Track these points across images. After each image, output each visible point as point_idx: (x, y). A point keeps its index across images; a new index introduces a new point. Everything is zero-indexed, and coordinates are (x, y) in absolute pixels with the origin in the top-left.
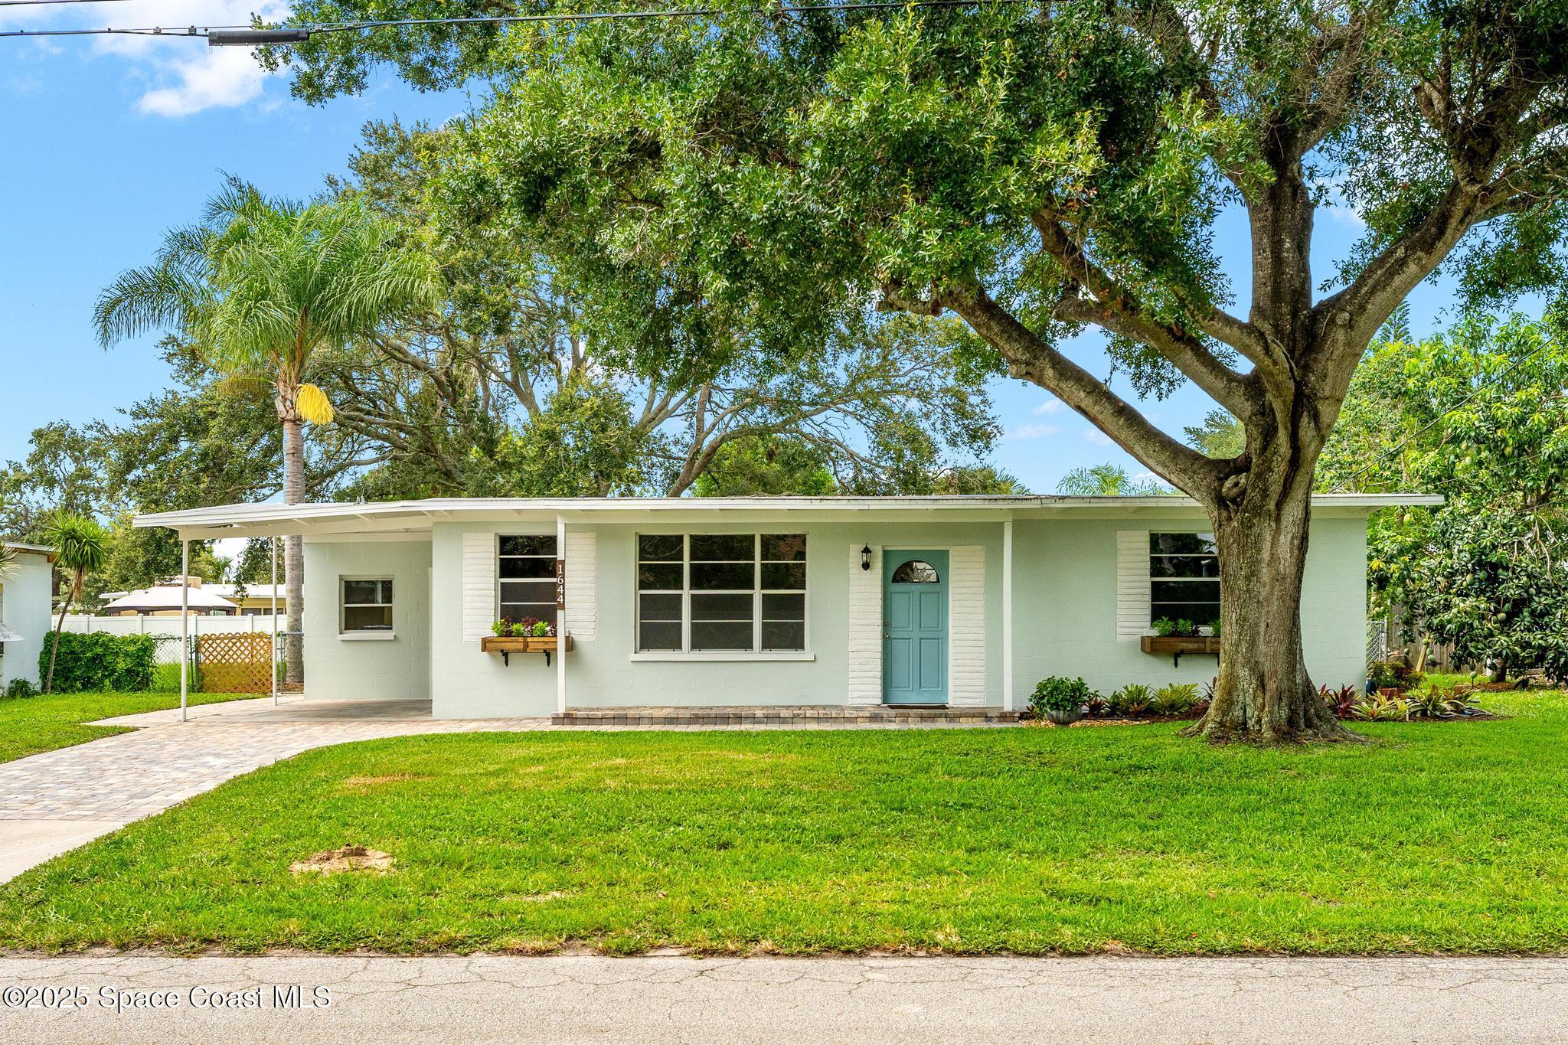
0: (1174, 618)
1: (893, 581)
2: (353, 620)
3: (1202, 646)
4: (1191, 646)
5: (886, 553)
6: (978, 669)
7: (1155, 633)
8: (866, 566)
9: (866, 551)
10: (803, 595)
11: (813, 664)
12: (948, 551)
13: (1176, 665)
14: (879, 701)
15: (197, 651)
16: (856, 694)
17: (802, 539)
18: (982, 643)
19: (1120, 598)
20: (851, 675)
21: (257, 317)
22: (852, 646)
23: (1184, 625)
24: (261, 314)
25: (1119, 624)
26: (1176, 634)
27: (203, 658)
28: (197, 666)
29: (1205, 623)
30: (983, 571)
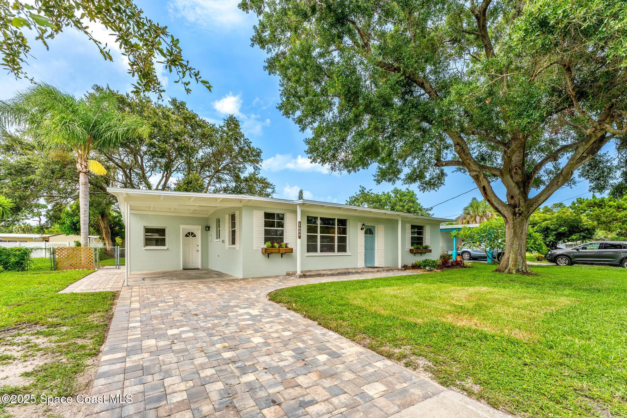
2: (148, 242)
6: (383, 257)
8: (362, 229)
9: (363, 225)
10: (346, 237)
11: (348, 256)
14: (364, 266)
15: (53, 254)
16: (360, 264)
17: (346, 220)
18: (384, 250)
19: (406, 240)
20: (358, 259)
21: (69, 127)
22: (359, 251)
24: (71, 126)
27: (57, 257)
28: (54, 260)
30: (384, 232)
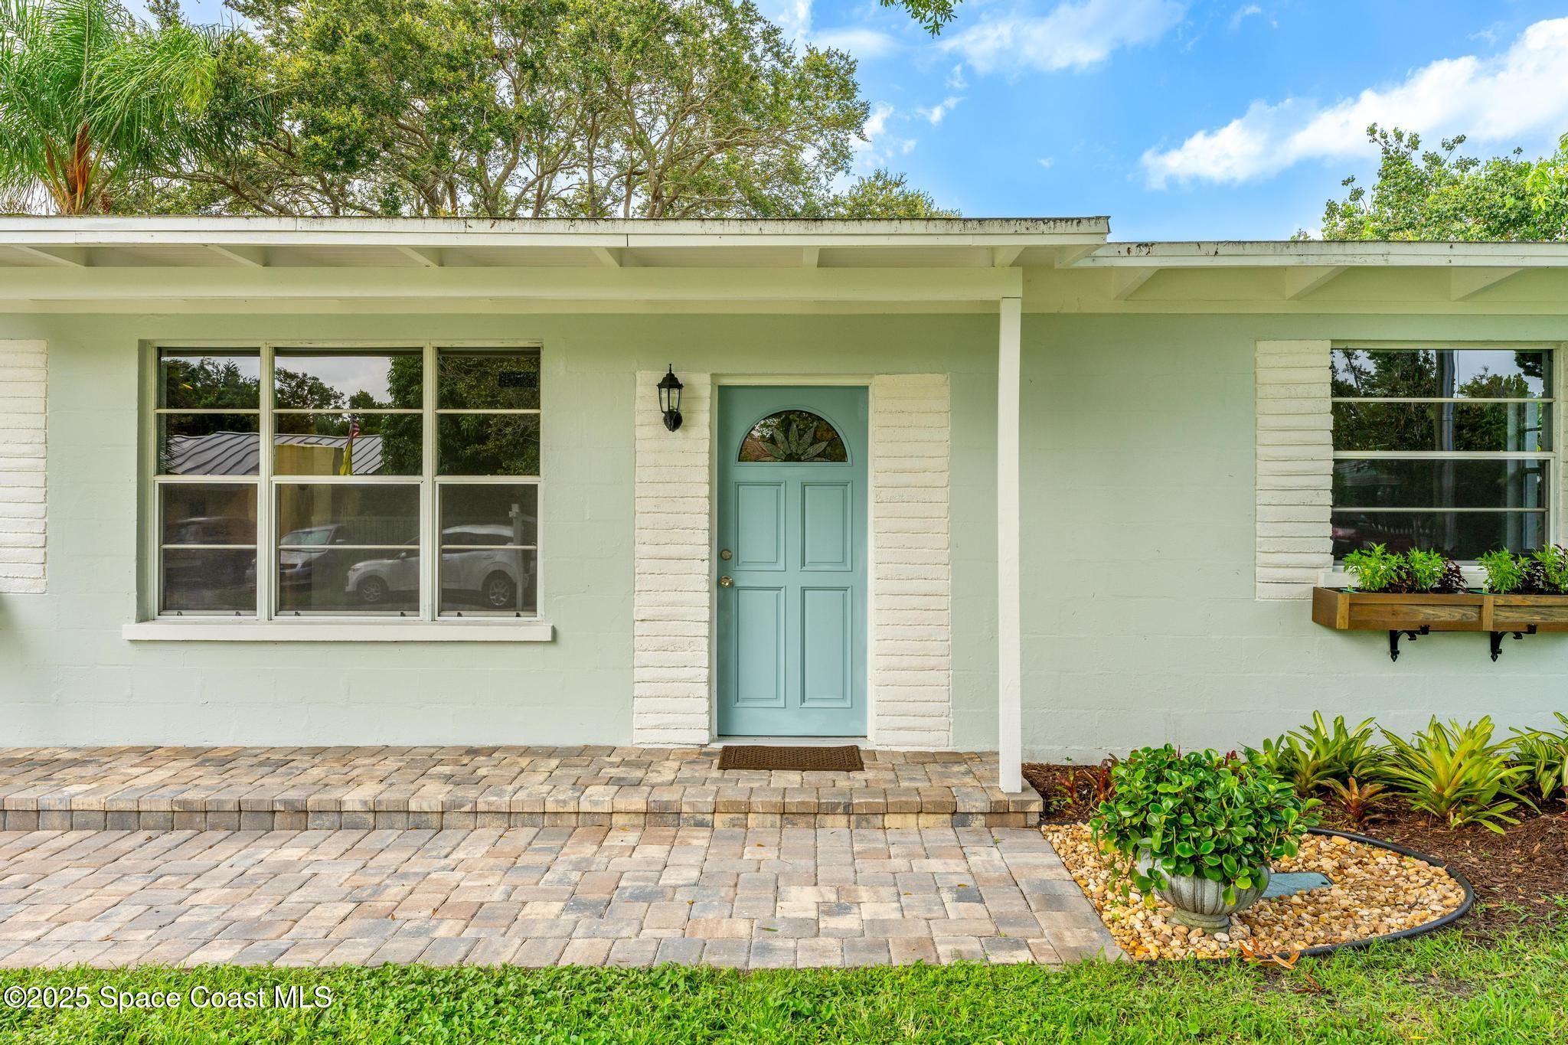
0: (1397, 545)
1: (741, 458)
3: (1472, 614)
4: (1445, 615)
5: (725, 396)
6: (932, 662)
7: (1347, 578)
8: (674, 420)
9: (670, 382)
10: (535, 487)
11: (550, 650)
12: (866, 388)
13: (1394, 653)
14: (703, 737)
16: (651, 720)
17: (533, 355)
18: (945, 602)
19: (1264, 497)
20: (639, 674)
22: (643, 606)
23: (1428, 564)
25: (1262, 558)
26: (1406, 584)
29: (1470, 556)
30: (946, 434)
